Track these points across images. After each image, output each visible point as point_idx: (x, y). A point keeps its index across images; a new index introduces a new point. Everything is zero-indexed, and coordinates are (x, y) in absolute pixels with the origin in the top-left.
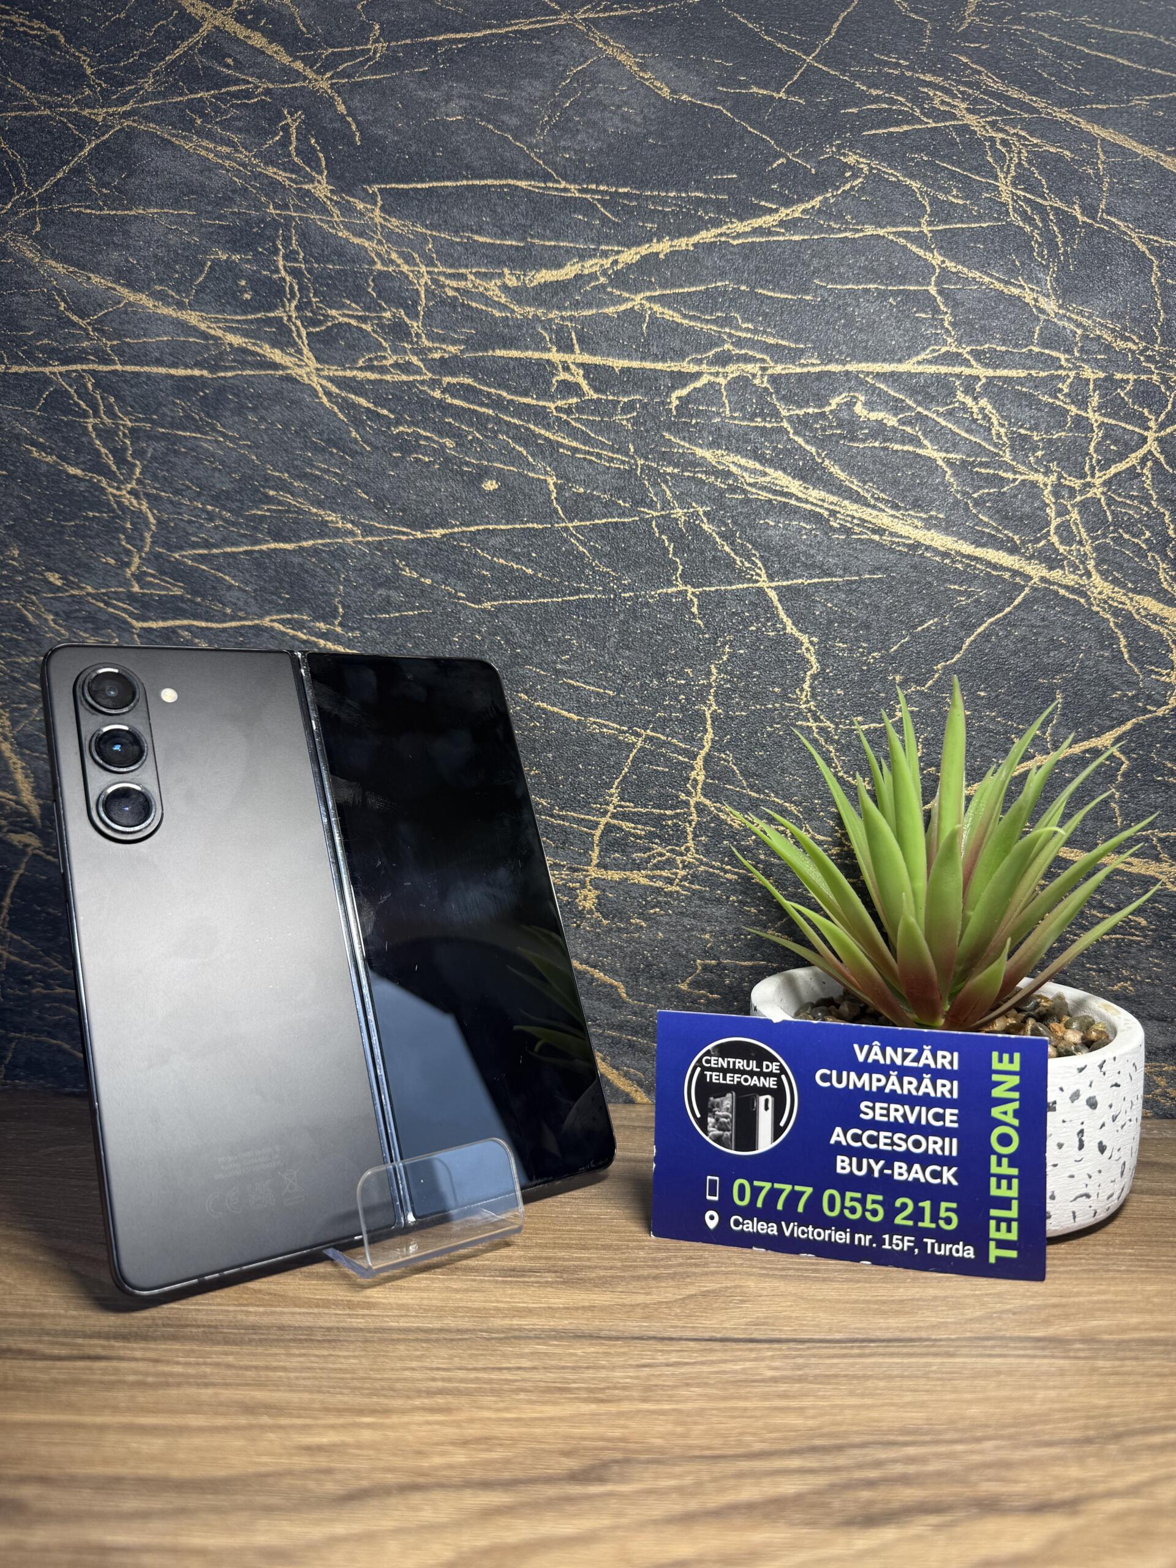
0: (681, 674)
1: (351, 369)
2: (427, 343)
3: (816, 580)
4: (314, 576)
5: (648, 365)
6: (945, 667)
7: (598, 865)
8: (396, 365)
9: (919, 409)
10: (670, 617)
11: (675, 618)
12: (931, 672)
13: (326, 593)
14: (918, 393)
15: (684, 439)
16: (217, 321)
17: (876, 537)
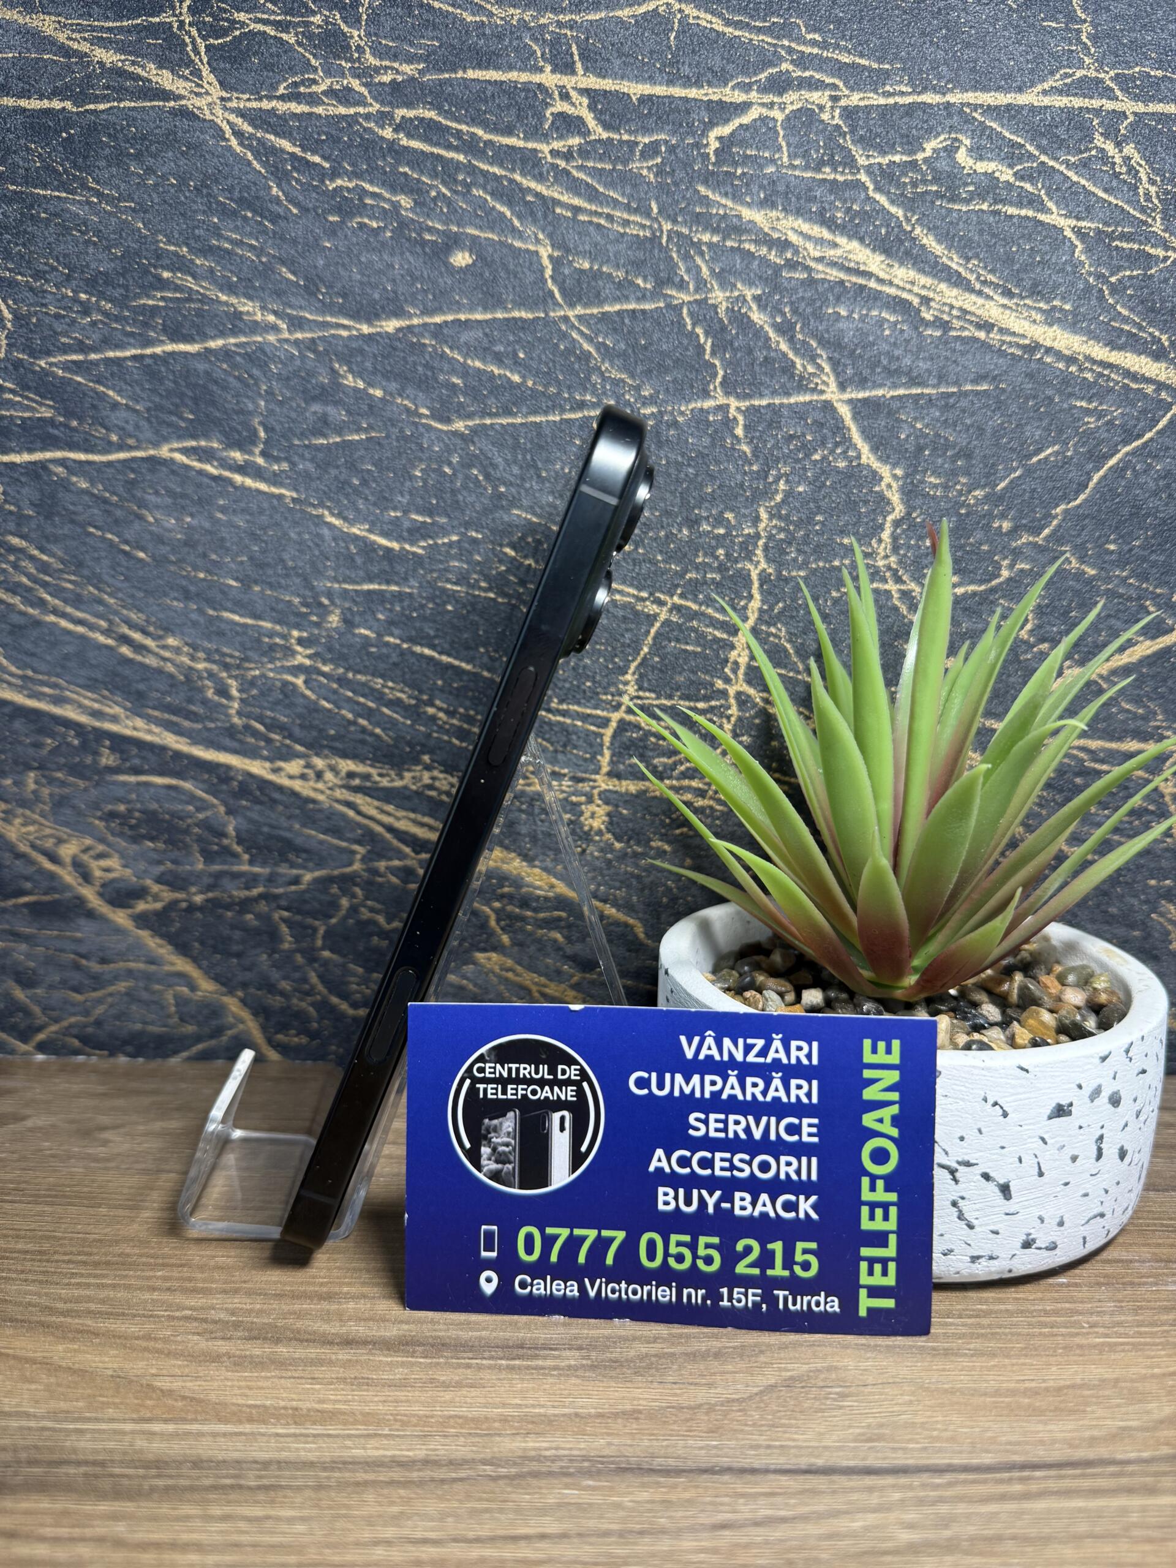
0: (719, 521)
1: (270, 98)
2: (373, 61)
3: (901, 392)
4: (225, 388)
5: (678, 92)
6: (1066, 511)
7: (610, 774)
8: (330, 92)
9: (1043, 158)
10: (706, 441)
11: (713, 445)
12: (1049, 517)
13: (241, 412)
14: (1043, 135)
15: (726, 195)
16: (81, 29)
17: (982, 335)
